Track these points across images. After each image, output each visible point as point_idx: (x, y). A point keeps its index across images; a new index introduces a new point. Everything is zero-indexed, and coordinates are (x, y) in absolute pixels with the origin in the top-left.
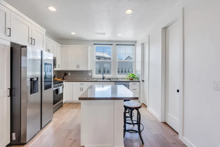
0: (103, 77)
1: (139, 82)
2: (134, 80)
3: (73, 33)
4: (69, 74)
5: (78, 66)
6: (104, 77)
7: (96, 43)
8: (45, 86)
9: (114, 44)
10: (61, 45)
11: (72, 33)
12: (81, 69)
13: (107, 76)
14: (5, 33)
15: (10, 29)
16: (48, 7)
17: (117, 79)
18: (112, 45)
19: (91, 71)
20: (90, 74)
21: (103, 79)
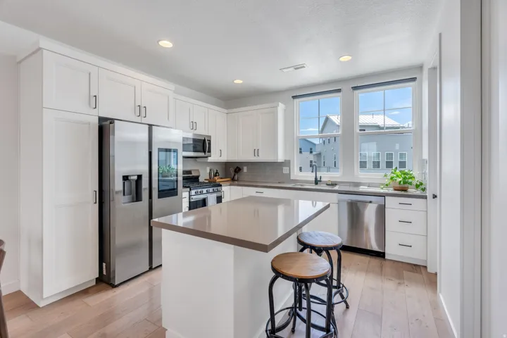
0: (316, 178)
1: (425, 197)
2: (412, 191)
3: (238, 81)
4: (245, 169)
5: (256, 152)
6: (319, 179)
7: (299, 94)
8: (159, 191)
9: (346, 88)
10: (226, 111)
11: (235, 82)
12: (262, 158)
13: (326, 176)
14: (90, 104)
15: (95, 96)
16: (158, 42)
17: (357, 184)
18: (339, 91)
19: (287, 163)
20: (285, 170)
21: (317, 182)
